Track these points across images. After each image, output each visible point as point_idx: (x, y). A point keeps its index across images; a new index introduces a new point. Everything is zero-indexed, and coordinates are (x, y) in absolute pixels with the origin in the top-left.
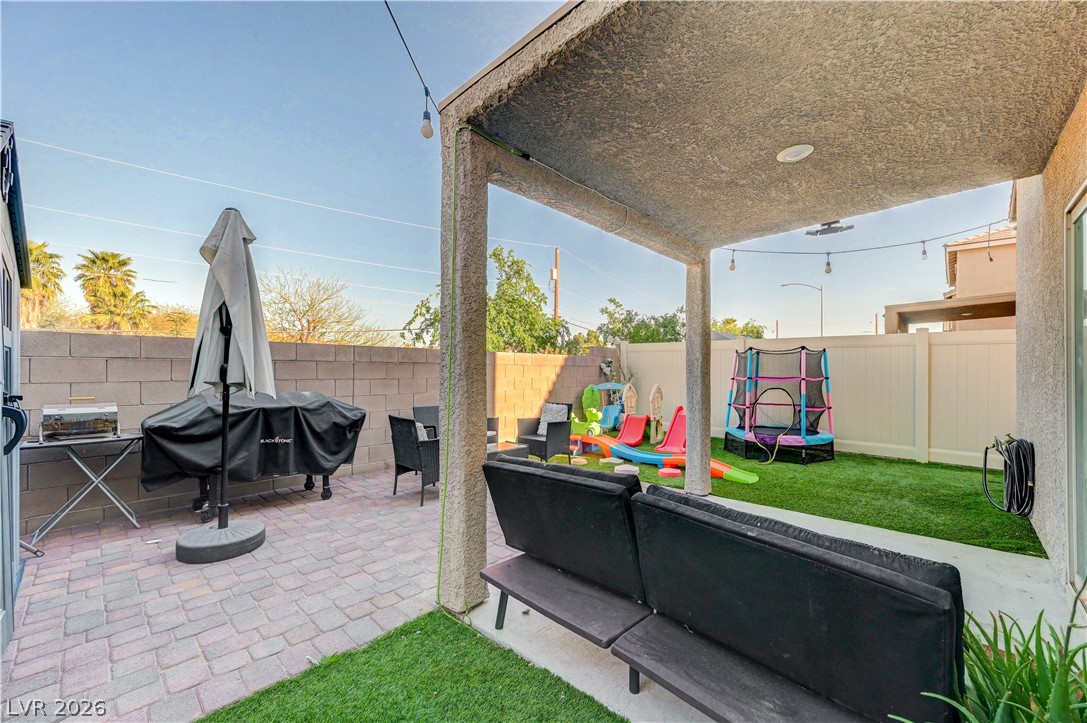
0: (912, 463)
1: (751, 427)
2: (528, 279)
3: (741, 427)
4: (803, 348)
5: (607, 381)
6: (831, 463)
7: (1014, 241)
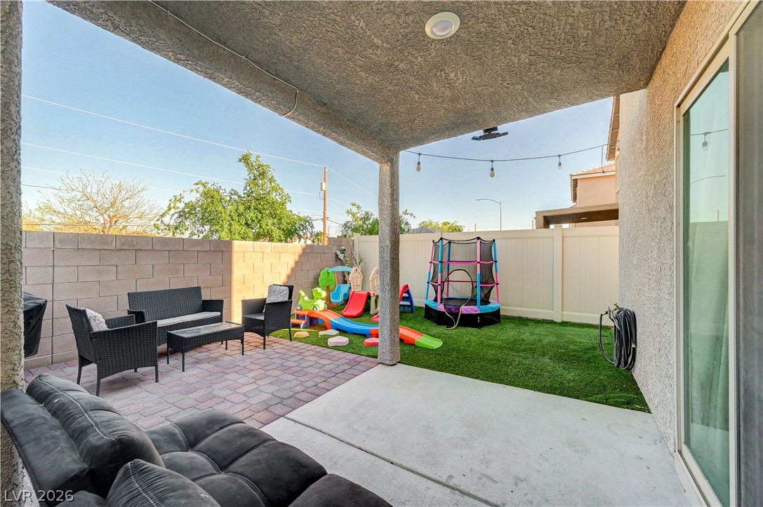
0: (552, 322)
1: (442, 299)
2: (272, 180)
3: (436, 300)
4: (478, 238)
5: (342, 265)
6: (499, 324)
7: (614, 173)
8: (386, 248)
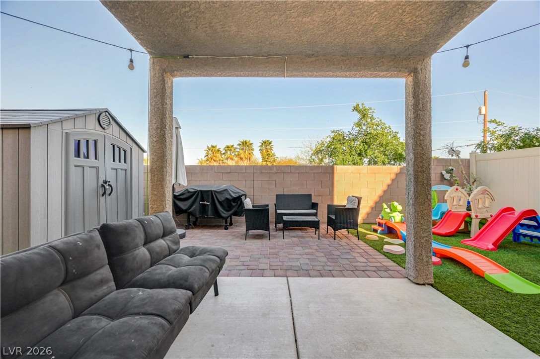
8: (410, 161)
